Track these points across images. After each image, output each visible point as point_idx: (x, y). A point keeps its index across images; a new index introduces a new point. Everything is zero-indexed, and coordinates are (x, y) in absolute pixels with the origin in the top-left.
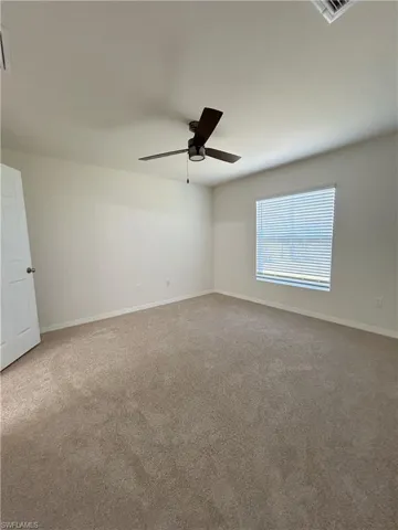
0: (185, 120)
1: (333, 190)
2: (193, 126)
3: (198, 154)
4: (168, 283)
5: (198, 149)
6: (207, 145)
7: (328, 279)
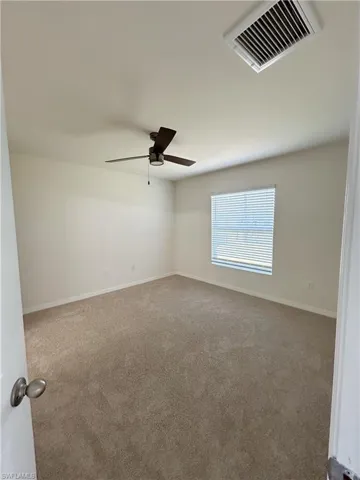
0: (145, 131)
1: (273, 190)
2: (153, 136)
3: (157, 160)
4: (133, 268)
5: (158, 156)
6: (165, 153)
7: (271, 265)
